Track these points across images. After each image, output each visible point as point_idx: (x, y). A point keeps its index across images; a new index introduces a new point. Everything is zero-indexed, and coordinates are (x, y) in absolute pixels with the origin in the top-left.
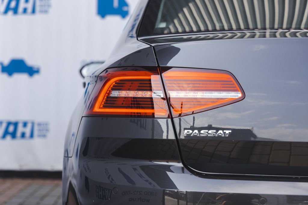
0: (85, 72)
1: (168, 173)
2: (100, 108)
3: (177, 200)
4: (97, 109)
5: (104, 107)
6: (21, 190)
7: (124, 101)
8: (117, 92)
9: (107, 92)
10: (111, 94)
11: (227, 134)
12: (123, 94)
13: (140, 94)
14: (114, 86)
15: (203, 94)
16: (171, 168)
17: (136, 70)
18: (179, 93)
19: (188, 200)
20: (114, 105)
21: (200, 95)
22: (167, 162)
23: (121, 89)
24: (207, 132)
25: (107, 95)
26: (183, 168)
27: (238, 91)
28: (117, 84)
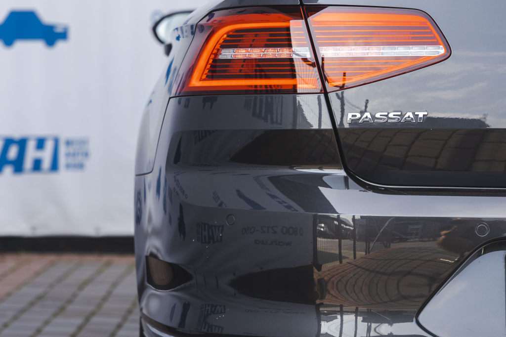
0: (162, 30)
1: (322, 189)
2: (201, 80)
3: (338, 240)
4: (195, 82)
5: (209, 78)
6: (37, 274)
7: (242, 66)
8: (231, 50)
9: (213, 52)
10: (221, 54)
11: (420, 118)
12: (241, 53)
13: (271, 53)
14: (225, 41)
15: (378, 51)
16: (324, 178)
17: (262, 12)
18: (337, 50)
19: (357, 237)
20: (226, 74)
21: (374, 52)
22: (321, 168)
23: (238, 45)
24: (387, 116)
25: (213, 56)
26: (346, 179)
27: (440, 45)
28: (231, 38)
